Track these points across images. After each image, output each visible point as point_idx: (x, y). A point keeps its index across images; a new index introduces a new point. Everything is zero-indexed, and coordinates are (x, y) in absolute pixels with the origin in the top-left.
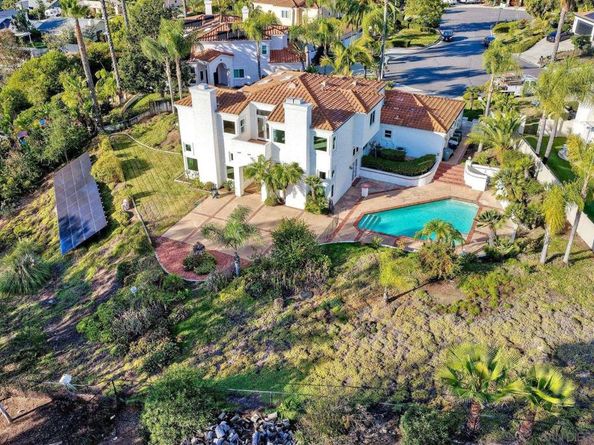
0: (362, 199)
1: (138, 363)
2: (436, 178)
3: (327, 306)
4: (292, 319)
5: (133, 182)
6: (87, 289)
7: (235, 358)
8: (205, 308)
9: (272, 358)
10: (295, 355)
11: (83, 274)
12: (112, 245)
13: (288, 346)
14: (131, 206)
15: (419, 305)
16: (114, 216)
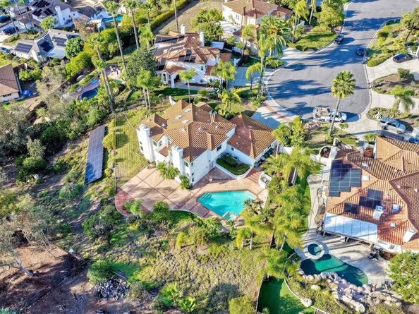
0: (209, 182)
1: (96, 247)
2: (247, 176)
3: (161, 243)
4: (148, 245)
5: (118, 151)
6: (89, 205)
7: (125, 256)
8: (124, 230)
9: (135, 260)
10: (142, 261)
11: (90, 196)
12: (103, 185)
13: (142, 257)
14: (114, 167)
15: (190, 252)
16: (106, 171)
